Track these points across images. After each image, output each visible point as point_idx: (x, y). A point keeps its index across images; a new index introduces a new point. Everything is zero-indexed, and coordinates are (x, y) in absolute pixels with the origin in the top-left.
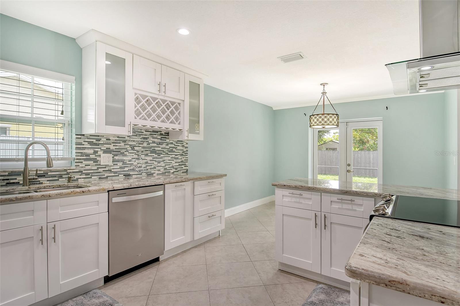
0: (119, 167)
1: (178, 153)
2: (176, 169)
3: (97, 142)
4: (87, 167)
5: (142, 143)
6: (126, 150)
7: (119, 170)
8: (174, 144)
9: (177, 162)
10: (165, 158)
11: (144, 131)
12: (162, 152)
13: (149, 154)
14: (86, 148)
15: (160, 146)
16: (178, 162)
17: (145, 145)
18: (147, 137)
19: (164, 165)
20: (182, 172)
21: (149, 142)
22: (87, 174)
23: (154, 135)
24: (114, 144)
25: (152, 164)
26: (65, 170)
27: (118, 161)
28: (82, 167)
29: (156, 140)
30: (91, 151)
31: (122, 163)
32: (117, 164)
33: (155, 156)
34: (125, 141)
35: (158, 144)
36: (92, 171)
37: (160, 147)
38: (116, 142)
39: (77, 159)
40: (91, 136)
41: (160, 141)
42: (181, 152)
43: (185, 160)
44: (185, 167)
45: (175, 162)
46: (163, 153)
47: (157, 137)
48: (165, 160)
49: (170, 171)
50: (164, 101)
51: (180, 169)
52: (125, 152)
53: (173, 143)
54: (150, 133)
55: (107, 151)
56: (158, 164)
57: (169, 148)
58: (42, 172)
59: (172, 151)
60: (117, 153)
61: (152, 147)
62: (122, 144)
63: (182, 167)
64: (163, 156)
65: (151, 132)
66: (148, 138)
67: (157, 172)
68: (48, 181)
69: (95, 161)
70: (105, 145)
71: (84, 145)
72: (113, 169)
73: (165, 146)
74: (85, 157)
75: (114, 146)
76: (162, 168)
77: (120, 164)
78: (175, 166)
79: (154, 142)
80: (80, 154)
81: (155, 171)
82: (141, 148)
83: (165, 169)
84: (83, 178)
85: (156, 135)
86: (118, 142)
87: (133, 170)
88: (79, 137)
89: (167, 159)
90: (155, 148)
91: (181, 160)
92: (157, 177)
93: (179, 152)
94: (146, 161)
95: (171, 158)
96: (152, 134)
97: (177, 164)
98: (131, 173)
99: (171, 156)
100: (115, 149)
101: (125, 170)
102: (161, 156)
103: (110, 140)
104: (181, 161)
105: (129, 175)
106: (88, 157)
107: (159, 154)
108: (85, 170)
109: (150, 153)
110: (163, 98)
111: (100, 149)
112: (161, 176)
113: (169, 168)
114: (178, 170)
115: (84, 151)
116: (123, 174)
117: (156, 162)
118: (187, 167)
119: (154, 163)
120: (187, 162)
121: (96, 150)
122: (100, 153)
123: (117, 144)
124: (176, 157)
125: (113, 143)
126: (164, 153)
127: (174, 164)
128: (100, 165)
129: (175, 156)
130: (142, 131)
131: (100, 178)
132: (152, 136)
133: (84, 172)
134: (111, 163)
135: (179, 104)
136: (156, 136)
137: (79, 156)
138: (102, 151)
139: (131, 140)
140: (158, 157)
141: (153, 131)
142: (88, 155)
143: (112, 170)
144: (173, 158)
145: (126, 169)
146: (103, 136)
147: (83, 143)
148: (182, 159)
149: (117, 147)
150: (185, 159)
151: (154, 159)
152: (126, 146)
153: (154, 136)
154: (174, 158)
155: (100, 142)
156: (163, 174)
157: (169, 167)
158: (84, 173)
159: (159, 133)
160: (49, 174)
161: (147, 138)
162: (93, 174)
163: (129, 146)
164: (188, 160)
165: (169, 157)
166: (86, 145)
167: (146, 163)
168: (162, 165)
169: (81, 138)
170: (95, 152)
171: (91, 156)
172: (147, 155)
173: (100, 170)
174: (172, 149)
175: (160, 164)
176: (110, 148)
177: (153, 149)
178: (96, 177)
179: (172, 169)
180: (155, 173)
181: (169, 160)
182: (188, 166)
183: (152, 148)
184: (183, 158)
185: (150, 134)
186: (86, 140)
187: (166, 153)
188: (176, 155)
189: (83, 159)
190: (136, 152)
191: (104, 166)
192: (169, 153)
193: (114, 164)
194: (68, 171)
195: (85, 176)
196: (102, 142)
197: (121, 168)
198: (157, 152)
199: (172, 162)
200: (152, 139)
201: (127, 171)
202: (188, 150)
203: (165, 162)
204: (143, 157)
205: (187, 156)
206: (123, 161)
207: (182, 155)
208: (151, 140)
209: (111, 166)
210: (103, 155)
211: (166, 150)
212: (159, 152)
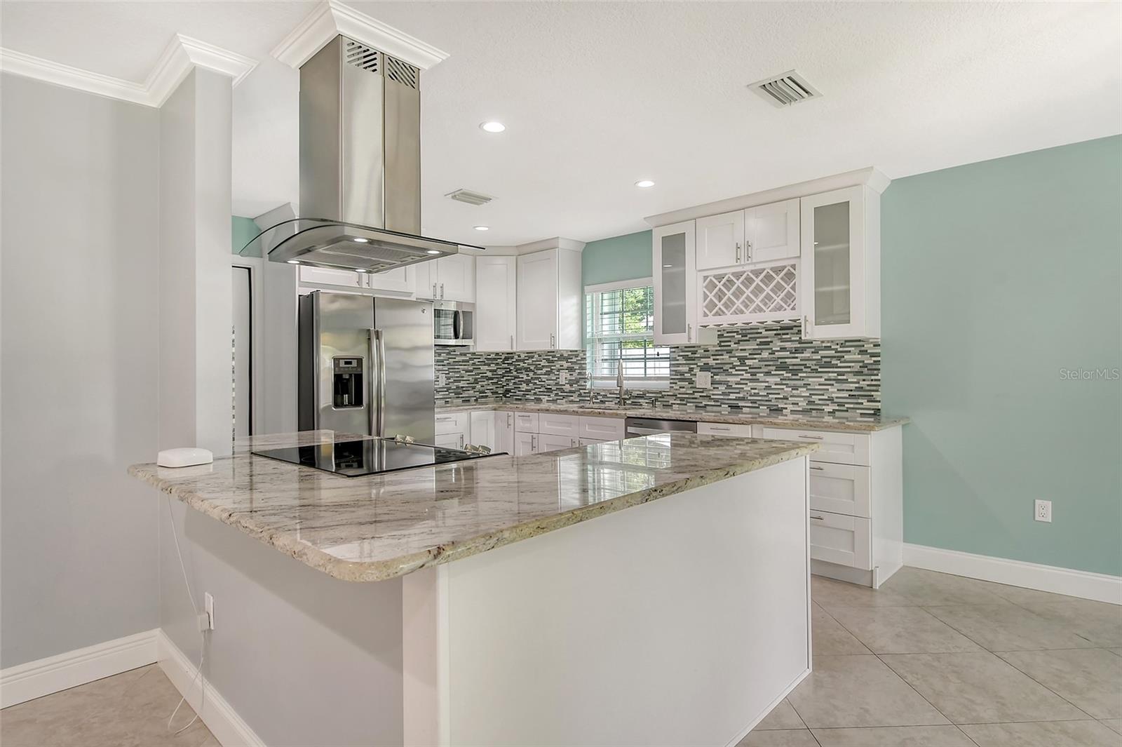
0: (720, 393)
1: (849, 370)
2: (840, 404)
3: (693, 356)
4: (683, 390)
5: (759, 352)
6: (731, 366)
7: (722, 397)
8: (833, 349)
9: (843, 390)
10: (810, 379)
11: (763, 331)
12: (803, 367)
13: (772, 373)
14: (680, 364)
15: (796, 355)
16: (847, 390)
17: (765, 355)
18: (769, 340)
19: (808, 395)
20: (861, 414)
21: (774, 349)
22: (682, 399)
23: (784, 334)
24: (715, 357)
25: (779, 391)
26: (660, 392)
27: (720, 383)
28: (677, 389)
29: (788, 345)
30: (686, 369)
31: (725, 386)
32: (718, 388)
33: (785, 375)
34: (729, 352)
35: (794, 351)
36: (687, 396)
37: (797, 358)
38: (717, 353)
39: (672, 379)
40: (686, 347)
41: (799, 345)
42: (857, 367)
43: (868, 385)
44: (868, 401)
45: (838, 390)
46: (804, 370)
47: (790, 338)
48: (810, 385)
49: (824, 407)
50: (757, 273)
51: (852, 406)
52: (731, 368)
53: (832, 347)
54: (775, 332)
55: (705, 368)
56: (794, 391)
57: (819, 357)
58: (641, 393)
59: (828, 365)
60: (717, 370)
61: (778, 358)
62: (726, 356)
63: (860, 401)
64: (805, 375)
65: (777, 330)
66: (772, 342)
67: (790, 407)
68: (646, 403)
69: (691, 382)
70: (702, 359)
71: (678, 360)
72: (713, 395)
73: (809, 355)
74: (679, 377)
75: (714, 360)
76: (802, 399)
77: (722, 388)
78: (837, 398)
79: (783, 349)
80: (674, 373)
81: (786, 404)
82: (757, 361)
83: (811, 403)
84: (678, 404)
85: (787, 334)
86: (720, 353)
87: (743, 399)
88: (673, 350)
89: (814, 382)
90: (787, 360)
91: (857, 385)
92: (791, 417)
93: (850, 367)
94: (767, 384)
95: (826, 380)
96: (779, 334)
97: (846, 394)
98: (741, 404)
99: (826, 376)
100: (716, 364)
101: (730, 397)
102: (800, 375)
103: (708, 351)
104: (856, 387)
105: (738, 407)
106: (682, 377)
107: (795, 372)
108: (679, 394)
109: (775, 370)
110: (752, 267)
111: (695, 366)
112: (801, 416)
113: (820, 402)
114: (847, 408)
115: (679, 368)
116: (727, 404)
117: (790, 387)
118: (880, 404)
119: (783, 389)
120: (877, 391)
121: (692, 366)
122: (696, 370)
123: (718, 357)
124: (840, 377)
125: (713, 355)
126: (809, 370)
127: (833, 392)
128: (695, 388)
129: (838, 375)
130: (759, 331)
131: (696, 406)
132: (779, 337)
133: (679, 396)
134: (709, 386)
135: (794, 266)
136: (788, 336)
137: (673, 375)
138: (699, 368)
139: (740, 348)
140: (794, 377)
141: (782, 329)
142: (682, 374)
143: (712, 397)
144: (830, 380)
145: (733, 396)
146: (700, 347)
147: (678, 358)
148: (859, 383)
149: (719, 362)
150: (869, 383)
151: (784, 382)
152: (732, 359)
153: (784, 336)
154: (834, 380)
155: (696, 355)
156: (804, 411)
157: (820, 400)
158: (679, 398)
159: (795, 330)
160: (647, 395)
161: (768, 343)
162: (689, 400)
163: (736, 359)
164: (879, 385)
165: (821, 377)
166: (681, 360)
167: (768, 387)
168: (803, 394)
169: (674, 352)
170: (691, 370)
171: (686, 375)
172: (768, 373)
173: (697, 395)
174: (828, 360)
175: (799, 392)
176: (708, 364)
177: (781, 363)
178: (692, 404)
179: (828, 405)
180: (786, 408)
181: (820, 385)
182: (879, 401)
183: (780, 360)
184: (864, 380)
185: (775, 334)
186: (681, 354)
187: (812, 370)
188: (840, 374)
189: (677, 379)
190: (747, 368)
191: (701, 390)
192: (819, 370)
193: (714, 388)
194: (663, 393)
195: (679, 402)
196: (699, 356)
197: (724, 394)
198: (790, 368)
199: (828, 390)
200: (780, 344)
201: (734, 399)
202: (879, 361)
203: (809, 387)
204: (760, 376)
205: (878, 375)
206: (726, 383)
207: (857, 373)
208: (777, 345)
209: (710, 390)
210: (699, 373)
211: (814, 362)
212: (795, 367)
